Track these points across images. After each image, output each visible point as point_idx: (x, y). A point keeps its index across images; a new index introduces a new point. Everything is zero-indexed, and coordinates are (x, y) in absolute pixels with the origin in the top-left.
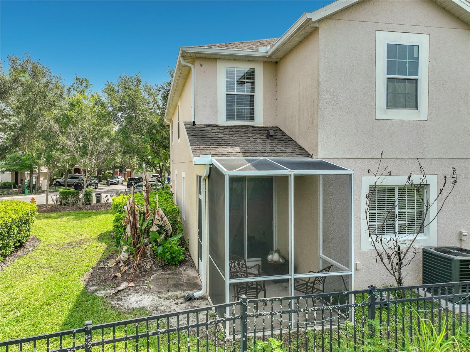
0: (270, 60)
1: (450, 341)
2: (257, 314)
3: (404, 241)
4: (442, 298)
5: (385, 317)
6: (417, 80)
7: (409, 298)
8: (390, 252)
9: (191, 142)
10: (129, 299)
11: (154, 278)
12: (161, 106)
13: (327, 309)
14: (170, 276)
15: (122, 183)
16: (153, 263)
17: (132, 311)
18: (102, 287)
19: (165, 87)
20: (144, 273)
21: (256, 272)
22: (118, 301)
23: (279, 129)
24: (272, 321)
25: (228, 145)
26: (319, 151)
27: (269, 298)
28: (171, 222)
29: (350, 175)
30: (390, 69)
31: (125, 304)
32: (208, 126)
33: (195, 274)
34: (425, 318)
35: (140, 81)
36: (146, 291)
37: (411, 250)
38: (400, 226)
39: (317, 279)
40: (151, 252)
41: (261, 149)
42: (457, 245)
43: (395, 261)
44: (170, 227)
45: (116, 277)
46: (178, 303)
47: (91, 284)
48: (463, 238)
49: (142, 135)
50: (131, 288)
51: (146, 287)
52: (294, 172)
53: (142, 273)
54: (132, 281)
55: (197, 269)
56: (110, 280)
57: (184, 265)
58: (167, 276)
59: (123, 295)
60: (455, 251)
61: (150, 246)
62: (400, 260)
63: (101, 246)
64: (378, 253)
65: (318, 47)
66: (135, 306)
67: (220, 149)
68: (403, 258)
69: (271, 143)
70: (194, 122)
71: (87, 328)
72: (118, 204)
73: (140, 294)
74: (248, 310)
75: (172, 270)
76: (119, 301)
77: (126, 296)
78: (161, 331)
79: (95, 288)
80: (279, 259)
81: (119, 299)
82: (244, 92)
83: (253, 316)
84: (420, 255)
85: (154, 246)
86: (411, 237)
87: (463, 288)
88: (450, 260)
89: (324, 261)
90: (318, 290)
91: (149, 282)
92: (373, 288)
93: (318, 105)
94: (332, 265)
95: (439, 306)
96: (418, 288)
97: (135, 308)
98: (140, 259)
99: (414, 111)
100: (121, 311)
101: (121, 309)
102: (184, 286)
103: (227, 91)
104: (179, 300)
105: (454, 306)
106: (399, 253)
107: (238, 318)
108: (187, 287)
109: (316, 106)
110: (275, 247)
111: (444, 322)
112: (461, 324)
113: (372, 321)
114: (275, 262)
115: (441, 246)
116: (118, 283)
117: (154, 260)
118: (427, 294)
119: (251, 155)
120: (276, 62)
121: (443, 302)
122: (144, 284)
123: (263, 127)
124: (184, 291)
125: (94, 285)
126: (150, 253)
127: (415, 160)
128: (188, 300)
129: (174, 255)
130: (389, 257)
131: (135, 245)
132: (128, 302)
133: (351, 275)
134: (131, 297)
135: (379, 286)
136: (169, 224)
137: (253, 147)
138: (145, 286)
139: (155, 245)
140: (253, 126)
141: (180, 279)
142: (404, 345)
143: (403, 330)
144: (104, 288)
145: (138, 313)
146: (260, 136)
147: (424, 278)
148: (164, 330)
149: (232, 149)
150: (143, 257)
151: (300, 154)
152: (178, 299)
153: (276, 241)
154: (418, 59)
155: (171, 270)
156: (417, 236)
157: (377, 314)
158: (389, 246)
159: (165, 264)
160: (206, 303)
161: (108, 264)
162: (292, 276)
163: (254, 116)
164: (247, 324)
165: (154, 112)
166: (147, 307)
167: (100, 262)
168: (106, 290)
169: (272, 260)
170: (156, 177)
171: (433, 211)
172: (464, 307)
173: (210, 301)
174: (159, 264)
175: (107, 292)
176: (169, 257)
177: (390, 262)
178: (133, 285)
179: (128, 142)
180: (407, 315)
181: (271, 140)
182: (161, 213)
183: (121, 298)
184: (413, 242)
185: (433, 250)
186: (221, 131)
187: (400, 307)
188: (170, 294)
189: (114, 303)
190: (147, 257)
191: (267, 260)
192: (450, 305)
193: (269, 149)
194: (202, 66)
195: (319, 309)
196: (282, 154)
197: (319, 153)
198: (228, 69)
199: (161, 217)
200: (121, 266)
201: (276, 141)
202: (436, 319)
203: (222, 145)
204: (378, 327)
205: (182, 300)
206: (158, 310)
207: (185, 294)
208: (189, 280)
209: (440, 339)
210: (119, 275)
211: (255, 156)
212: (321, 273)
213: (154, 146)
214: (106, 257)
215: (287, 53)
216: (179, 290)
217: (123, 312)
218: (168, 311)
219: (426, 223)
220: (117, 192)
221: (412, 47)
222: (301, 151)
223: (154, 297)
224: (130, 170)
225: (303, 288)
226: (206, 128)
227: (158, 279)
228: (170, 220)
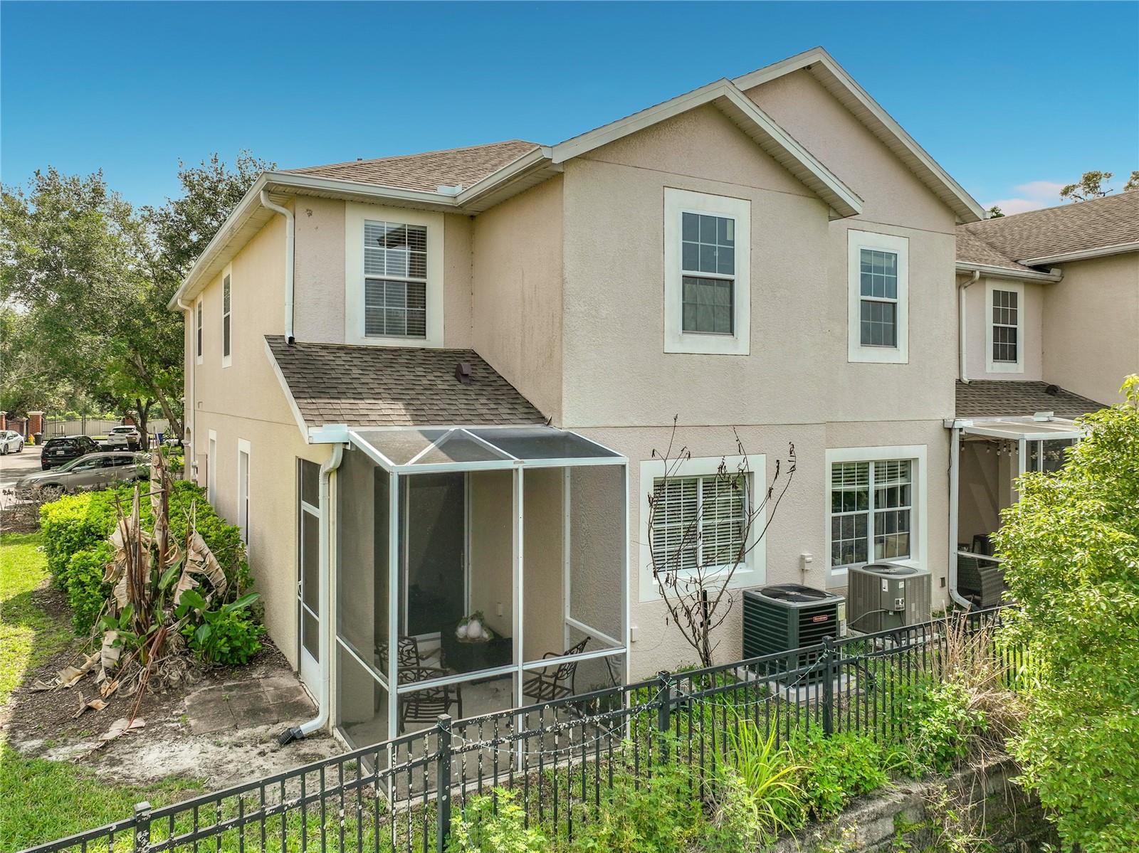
0: (460, 211)
1: (783, 750)
2: (469, 747)
3: (713, 582)
4: (772, 679)
5: (684, 726)
6: (732, 282)
7: (721, 686)
8: (689, 603)
9: (294, 389)
10: (142, 758)
11: (191, 700)
12: (156, 258)
13: (591, 722)
14: (234, 693)
15: (18, 451)
16: (184, 666)
17: (155, 785)
18: (59, 739)
19: (173, 214)
20: (165, 692)
21: (437, 665)
22: (112, 765)
23: (478, 357)
24: (496, 756)
25: (377, 397)
26: (564, 413)
27: (490, 714)
28: (223, 564)
29: (624, 466)
30: (689, 259)
31: (135, 771)
32: (325, 347)
33: (292, 683)
34: (747, 718)
35: (102, 195)
36: (180, 735)
37: (725, 597)
38: (706, 556)
39: (563, 667)
40: (180, 641)
41: (447, 407)
42: (798, 582)
43: (698, 619)
44: (221, 576)
45: (90, 709)
46: (266, 751)
47: (21, 734)
48: (807, 567)
49: (104, 332)
50: (139, 732)
51: (179, 724)
52: (523, 462)
53: (159, 692)
54: (137, 716)
55: (295, 669)
56: (75, 719)
57: (262, 663)
58: (225, 695)
59: (121, 751)
60: (793, 593)
61: (176, 625)
62: (706, 616)
63: (16, 636)
64: (670, 607)
65: (562, 211)
66: (160, 771)
67: (361, 406)
68: (711, 613)
69: (467, 392)
70: (291, 339)
71: (140, 817)
72: (62, 522)
73: (167, 743)
74: (453, 741)
75: (234, 679)
76: (114, 766)
77: (130, 752)
78: (289, 802)
79: (37, 743)
80: (482, 632)
81: (113, 762)
82: (405, 275)
83: (462, 751)
84: (739, 605)
85: (188, 626)
86: (724, 571)
87: (801, 658)
88: (785, 609)
89: (573, 630)
90: (563, 688)
91: (181, 712)
92: (666, 675)
93: (561, 324)
94: (589, 638)
95: (767, 693)
96: (735, 666)
97: (162, 776)
98: (154, 660)
99: (726, 338)
100: (129, 787)
101: (128, 784)
102: (272, 713)
103: (366, 272)
104: (267, 745)
105: (788, 691)
106: (705, 605)
107: (434, 760)
108: (279, 714)
109: (558, 325)
110: (469, 609)
111: (773, 721)
112: (798, 721)
113: (665, 735)
114: (473, 639)
115: (772, 584)
116: (99, 724)
117: (188, 659)
118: (749, 673)
119: (428, 422)
120: (472, 217)
121: (773, 684)
122: (171, 719)
123: (445, 352)
124: (274, 724)
125: (33, 737)
126: (178, 644)
127: (729, 428)
128: (289, 743)
129: (238, 644)
130: (688, 613)
131: (140, 628)
132: (141, 764)
133: (625, 654)
134: (144, 752)
135: (672, 669)
136: (220, 570)
137: (430, 402)
138: (173, 722)
139: (189, 623)
140: (424, 349)
141: (258, 698)
142: (714, 768)
143: (713, 745)
144: (65, 741)
145: (177, 787)
146: (441, 375)
147: (745, 647)
148: (294, 801)
149: (388, 406)
150: (160, 654)
151: (526, 416)
152: (262, 742)
153: (470, 594)
154: (732, 243)
155: (230, 679)
156: (734, 568)
157: (673, 721)
158: (688, 594)
159: (214, 666)
160: (330, 744)
161: (57, 680)
162: (519, 666)
163: (425, 328)
164: (450, 768)
165: (139, 273)
166: (193, 769)
167: (29, 678)
168: (72, 744)
169: (466, 637)
170: (127, 435)
171: (759, 523)
172: (803, 690)
173: (341, 738)
174: (201, 667)
175: (74, 748)
176: (226, 649)
177: (690, 622)
178: (143, 724)
179: (64, 352)
180: (720, 717)
181: (465, 384)
182: (199, 544)
183: (118, 758)
184: (727, 581)
185: (759, 594)
186: (356, 362)
187: (707, 703)
188: (240, 733)
189: (102, 771)
190: (171, 653)
191: (457, 637)
192: (783, 689)
193: (463, 406)
194: (310, 214)
195: (577, 725)
196: (492, 417)
197: (564, 418)
198: (368, 223)
199: (200, 553)
200: (101, 683)
201: (476, 387)
202: (763, 718)
203: (364, 396)
204: (674, 744)
205: (272, 744)
206: (223, 772)
207: (278, 729)
208: (281, 699)
209: (766, 749)
210: (99, 704)
211: (437, 422)
212: (569, 655)
213: (139, 362)
214: (43, 662)
215: (497, 204)
216: (261, 722)
217: (135, 789)
218: (246, 771)
219: (747, 547)
220: (20, 481)
221: (723, 221)
222: (527, 410)
223: (204, 744)
224: (41, 413)
225: (533, 688)
226: (320, 354)
227: (204, 703)
228: (221, 560)
